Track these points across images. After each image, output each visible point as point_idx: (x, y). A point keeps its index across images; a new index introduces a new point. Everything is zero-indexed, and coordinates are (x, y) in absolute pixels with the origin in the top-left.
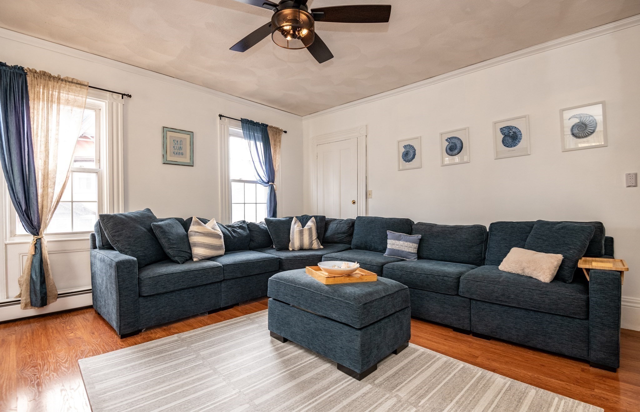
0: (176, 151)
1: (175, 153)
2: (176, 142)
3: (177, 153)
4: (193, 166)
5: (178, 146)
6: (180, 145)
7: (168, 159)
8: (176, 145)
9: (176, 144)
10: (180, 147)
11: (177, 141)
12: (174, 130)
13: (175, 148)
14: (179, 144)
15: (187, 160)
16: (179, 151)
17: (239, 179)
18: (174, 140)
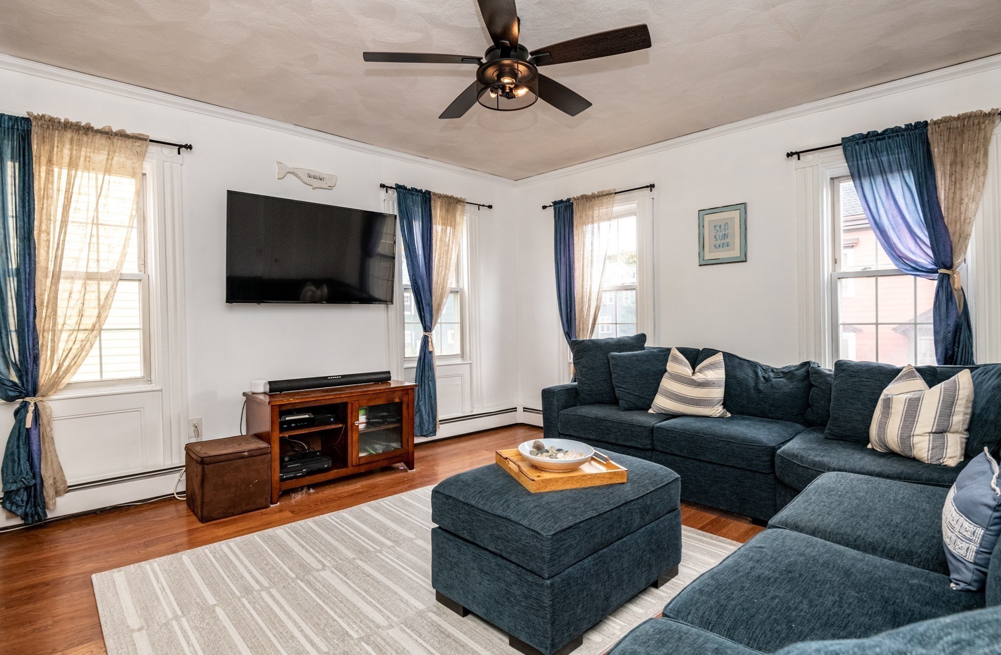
0: (718, 242)
1: (717, 246)
2: (718, 228)
3: (719, 246)
4: (745, 261)
5: (720, 234)
6: (725, 231)
7: (706, 258)
8: (719, 233)
9: (717, 231)
10: (725, 234)
11: (720, 226)
12: (714, 210)
13: (717, 237)
14: (723, 230)
15: (736, 253)
16: (723, 241)
17: (859, 269)
18: (715, 226)
